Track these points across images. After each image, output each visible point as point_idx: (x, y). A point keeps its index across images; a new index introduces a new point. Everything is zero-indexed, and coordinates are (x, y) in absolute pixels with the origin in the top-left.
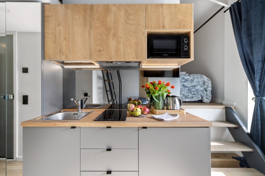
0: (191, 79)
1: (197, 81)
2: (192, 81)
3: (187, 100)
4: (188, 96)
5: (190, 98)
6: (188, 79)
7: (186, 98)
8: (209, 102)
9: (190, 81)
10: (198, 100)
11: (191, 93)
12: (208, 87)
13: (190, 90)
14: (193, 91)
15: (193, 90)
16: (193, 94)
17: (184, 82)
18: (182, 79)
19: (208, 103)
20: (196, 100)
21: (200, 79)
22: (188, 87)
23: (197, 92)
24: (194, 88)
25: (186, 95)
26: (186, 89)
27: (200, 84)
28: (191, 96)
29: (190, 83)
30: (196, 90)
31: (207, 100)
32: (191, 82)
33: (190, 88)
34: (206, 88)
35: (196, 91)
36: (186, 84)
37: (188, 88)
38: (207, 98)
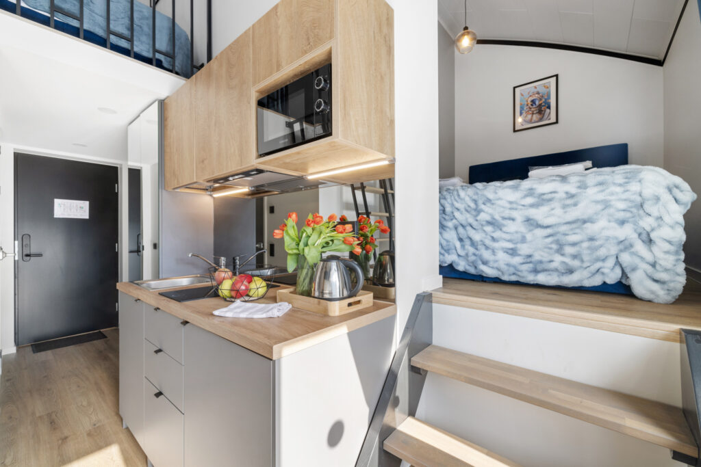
0: (567, 193)
1: (601, 197)
2: (569, 202)
3: (542, 279)
4: (551, 261)
5: (556, 270)
6: (553, 195)
7: (536, 271)
8: (670, 299)
9: (561, 200)
10: (597, 281)
11: (560, 251)
12: (659, 226)
13: (559, 237)
14: (574, 244)
15: (573, 238)
16: (575, 257)
17: (532, 206)
18: (526, 196)
19: (659, 304)
20: (587, 283)
21: (618, 189)
22: (547, 227)
23: (589, 248)
24: (577, 231)
25: (537, 257)
26: (540, 233)
27: (611, 210)
28: (564, 263)
29: (559, 211)
30: (591, 239)
31: (655, 287)
32: (565, 207)
33: (556, 229)
34: (653, 230)
35: (585, 245)
36: (539, 214)
37: (549, 231)
38: (656, 281)
